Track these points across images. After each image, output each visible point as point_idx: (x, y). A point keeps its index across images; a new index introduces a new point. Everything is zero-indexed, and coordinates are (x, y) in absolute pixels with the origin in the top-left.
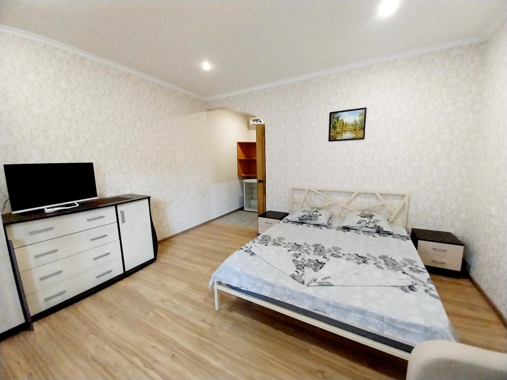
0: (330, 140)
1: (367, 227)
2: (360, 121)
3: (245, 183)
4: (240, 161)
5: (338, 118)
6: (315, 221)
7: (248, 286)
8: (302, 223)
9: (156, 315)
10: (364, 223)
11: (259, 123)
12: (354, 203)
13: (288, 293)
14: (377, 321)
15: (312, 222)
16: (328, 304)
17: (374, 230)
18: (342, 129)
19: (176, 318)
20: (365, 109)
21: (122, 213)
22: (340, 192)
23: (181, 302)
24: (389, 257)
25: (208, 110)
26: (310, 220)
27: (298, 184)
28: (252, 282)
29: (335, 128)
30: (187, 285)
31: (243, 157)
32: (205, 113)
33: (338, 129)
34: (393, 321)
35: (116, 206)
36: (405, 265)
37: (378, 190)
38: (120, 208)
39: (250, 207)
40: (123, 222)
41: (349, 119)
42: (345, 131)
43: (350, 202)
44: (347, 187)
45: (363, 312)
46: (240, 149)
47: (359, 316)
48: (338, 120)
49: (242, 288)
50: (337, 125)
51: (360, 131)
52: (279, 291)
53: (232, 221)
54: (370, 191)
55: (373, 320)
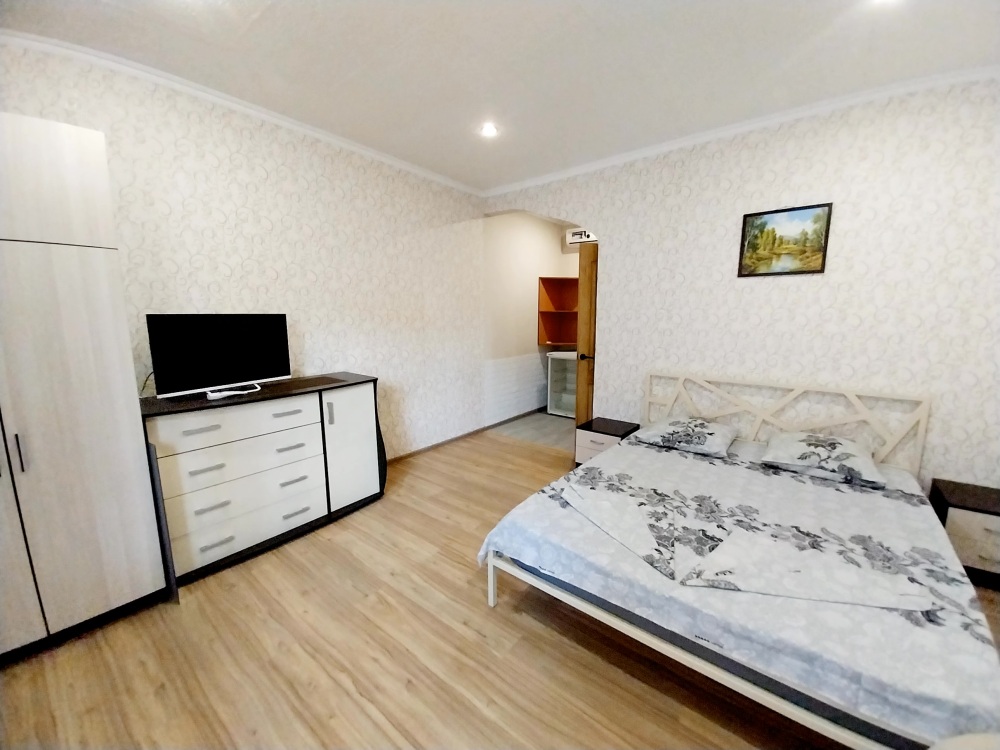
0: (741, 275)
1: (822, 468)
2: (815, 231)
3: (552, 359)
4: (543, 315)
5: (764, 225)
6: (700, 447)
7: (554, 569)
8: (670, 448)
9: (382, 600)
10: (814, 460)
11: (585, 239)
12: (791, 413)
13: (639, 593)
14: (844, 682)
15: (692, 448)
16: (727, 629)
17: (840, 477)
18: (771, 249)
19: (416, 610)
20: (830, 205)
21: (330, 405)
22: (759, 388)
23: (426, 582)
24: (875, 540)
25: (487, 216)
26: (687, 442)
27: (661, 366)
28: (564, 561)
29: (754, 247)
30: (437, 549)
31: (550, 308)
32: (480, 221)
33: (761, 252)
34: (882, 686)
35: (320, 392)
36: (916, 563)
37: (851, 386)
38: (327, 397)
39: (558, 407)
40: (331, 422)
42: (779, 255)
43: (783, 409)
44: (779, 376)
45: (810, 658)
46: (543, 290)
47: (799, 665)
48: (762, 232)
49: (542, 571)
50: (759, 241)
51: (814, 256)
52: (619, 586)
53: (524, 434)
54: (832, 388)
55: (834, 679)
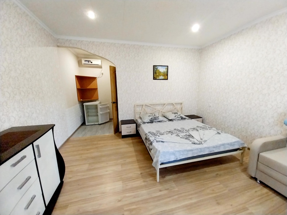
0: (154, 79)
1: (178, 118)
2: (166, 71)
3: (86, 106)
4: (78, 89)
5: (157, 69)
6: (158, 120)
7: (180, 157)
8: (152, 122)
10: (177, 117)
11: (90, 63)
12: (165, 109)
13: (200, 150)
15: (157, 120)
16: (214, 147)
17: (180, 118)
18: (159, 74)
20: (168, 66)
21: (38, 146)
22: (159, 104)
25: (58, 46)
26: (156, 120)
27: (138, 102)
29: (156, 73)
32: (56, 48)
33: (157, 74)
35: (32, 143)
41: (162, 70)
42: (160, 75)
46: (77, 81)
48: (157, 70)
49: (178, 159)
50: (157, 72)
51: (166, 76)
